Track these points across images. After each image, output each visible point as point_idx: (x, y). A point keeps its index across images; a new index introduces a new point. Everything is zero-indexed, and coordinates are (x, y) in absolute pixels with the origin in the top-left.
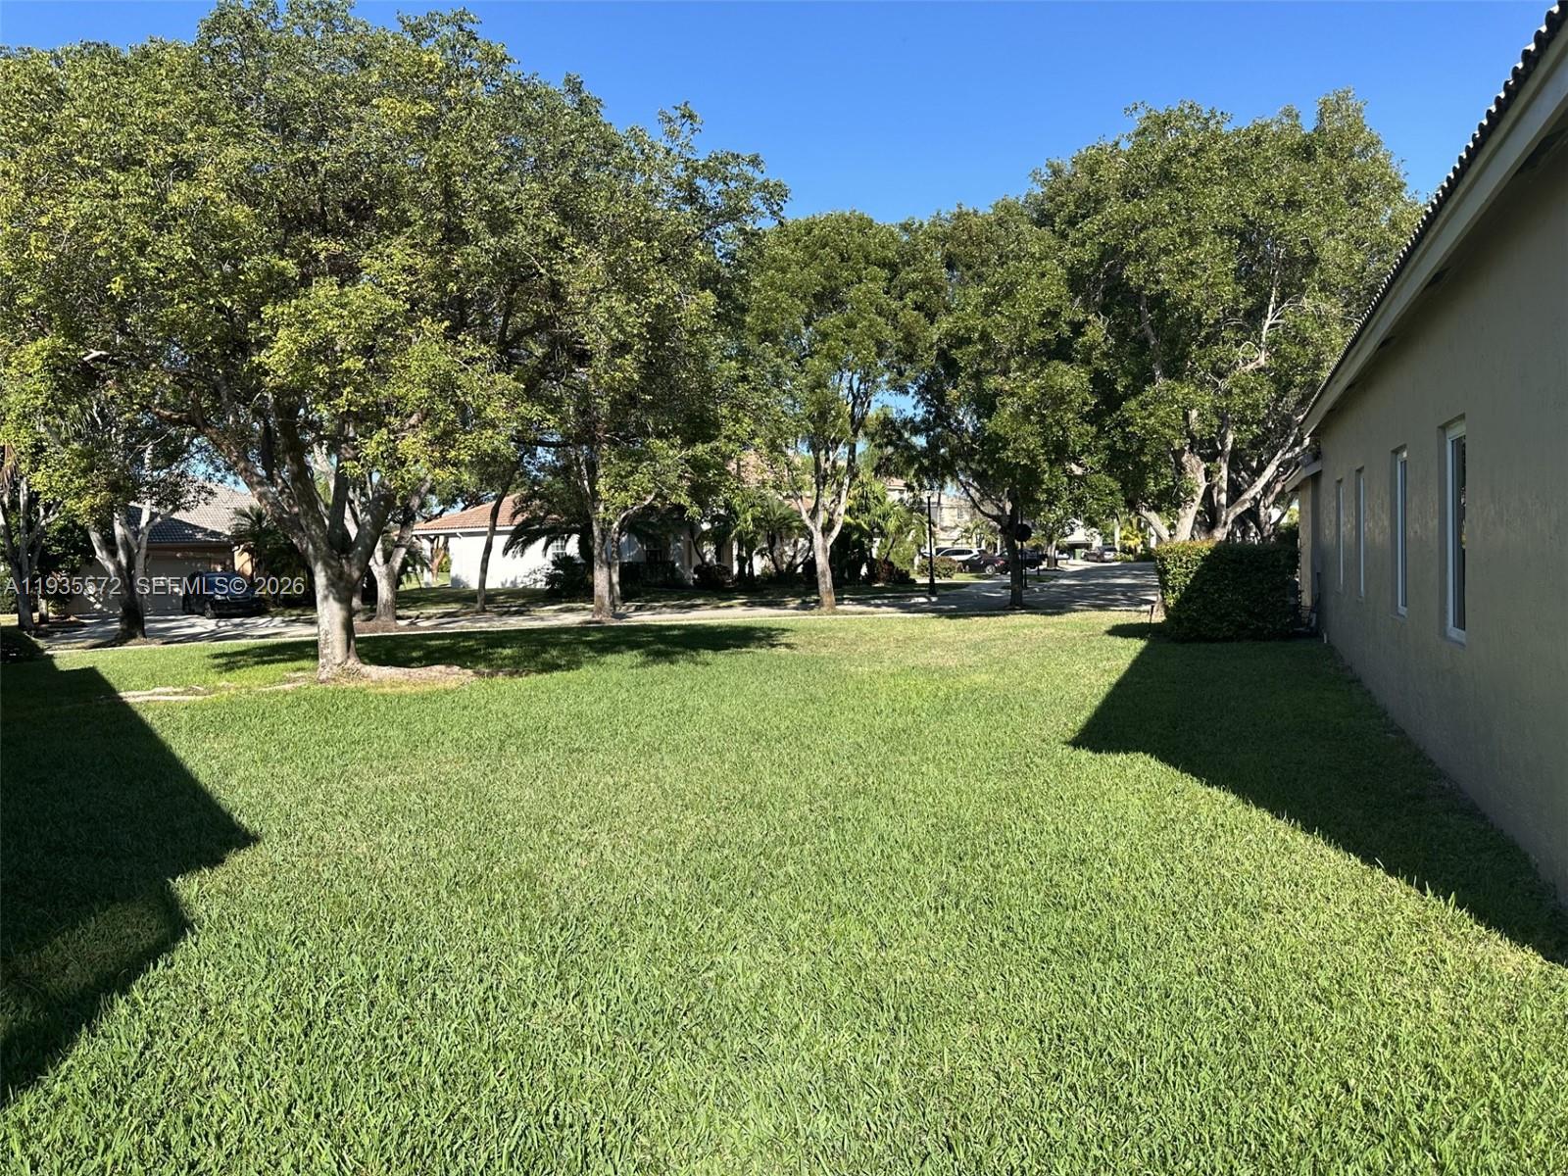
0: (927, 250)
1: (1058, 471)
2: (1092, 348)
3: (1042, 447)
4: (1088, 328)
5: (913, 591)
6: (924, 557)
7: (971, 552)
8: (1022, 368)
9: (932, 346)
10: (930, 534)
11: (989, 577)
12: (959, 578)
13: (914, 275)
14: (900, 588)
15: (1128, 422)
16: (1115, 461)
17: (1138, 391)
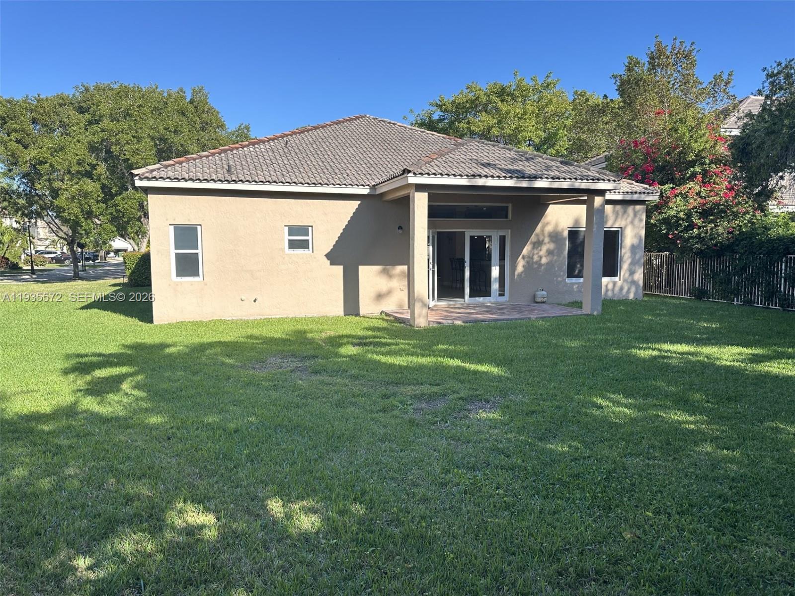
0: (21, 115)
1: (89, 221)
2: (100, 175)
3: (81, 212)
4: (97, 167)
5: (22, 273)
6: (28, 255)
7: (56, 253)
8: (70, 180)
9: (26, 162)
10: (30, 242)
11: (67, 266)
12: (48, 266)
13: (15, 126)
14: (14, 271)
15: (117, 205)
16: (113, 220)
17: (121, 194)
